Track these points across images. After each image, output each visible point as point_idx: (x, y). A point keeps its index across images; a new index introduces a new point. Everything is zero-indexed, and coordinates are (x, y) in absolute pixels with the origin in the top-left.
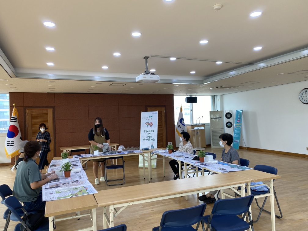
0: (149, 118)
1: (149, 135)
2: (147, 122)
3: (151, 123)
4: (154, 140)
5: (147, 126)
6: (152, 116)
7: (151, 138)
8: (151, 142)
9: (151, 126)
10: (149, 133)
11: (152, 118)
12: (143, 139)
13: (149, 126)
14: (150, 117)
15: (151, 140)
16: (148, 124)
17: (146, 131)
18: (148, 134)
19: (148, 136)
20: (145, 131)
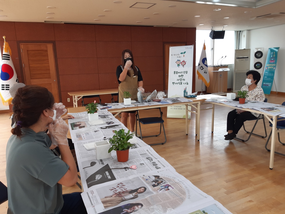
0: (181, 55)
1: (181, 78)
2: (178, 60)
3: (184, 61)
4: (187, 84)
5: (178, 65)
6: (185, 52)
7: (183, 82)
8: (183, 86)
9: (183, 66)
10: (180, 74)
11: (185, 54)
12: (173, 83)
13: (181, 66)
14: (182, 53)
15: (183, 83)
16: (179, 63)
17: (177, 72)
18: (179, 76)
19: (179, 78)
20: (175, 72)
